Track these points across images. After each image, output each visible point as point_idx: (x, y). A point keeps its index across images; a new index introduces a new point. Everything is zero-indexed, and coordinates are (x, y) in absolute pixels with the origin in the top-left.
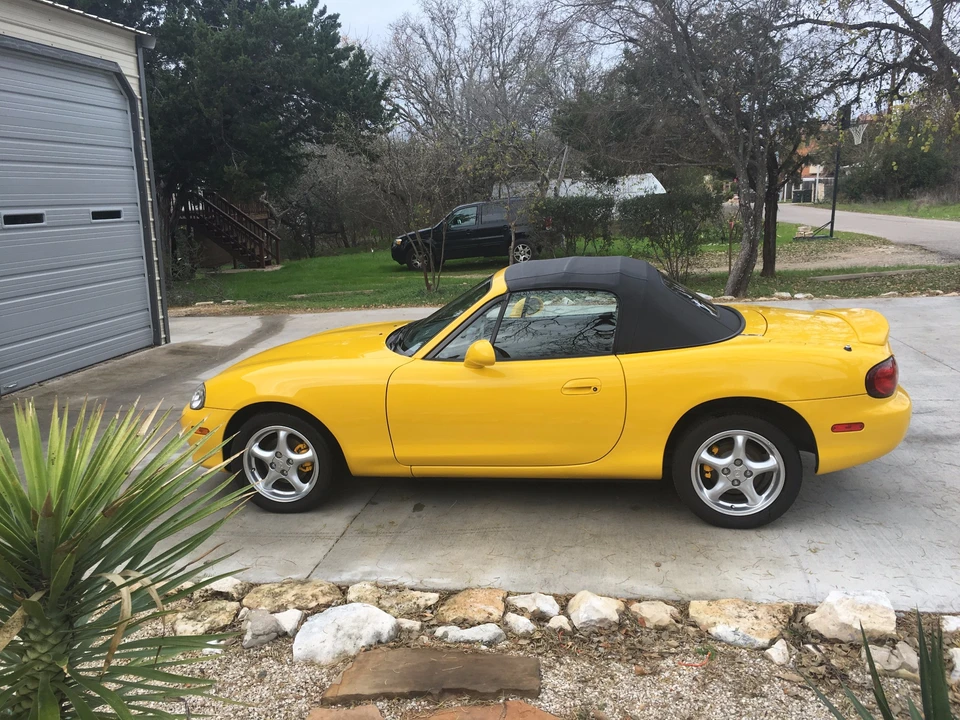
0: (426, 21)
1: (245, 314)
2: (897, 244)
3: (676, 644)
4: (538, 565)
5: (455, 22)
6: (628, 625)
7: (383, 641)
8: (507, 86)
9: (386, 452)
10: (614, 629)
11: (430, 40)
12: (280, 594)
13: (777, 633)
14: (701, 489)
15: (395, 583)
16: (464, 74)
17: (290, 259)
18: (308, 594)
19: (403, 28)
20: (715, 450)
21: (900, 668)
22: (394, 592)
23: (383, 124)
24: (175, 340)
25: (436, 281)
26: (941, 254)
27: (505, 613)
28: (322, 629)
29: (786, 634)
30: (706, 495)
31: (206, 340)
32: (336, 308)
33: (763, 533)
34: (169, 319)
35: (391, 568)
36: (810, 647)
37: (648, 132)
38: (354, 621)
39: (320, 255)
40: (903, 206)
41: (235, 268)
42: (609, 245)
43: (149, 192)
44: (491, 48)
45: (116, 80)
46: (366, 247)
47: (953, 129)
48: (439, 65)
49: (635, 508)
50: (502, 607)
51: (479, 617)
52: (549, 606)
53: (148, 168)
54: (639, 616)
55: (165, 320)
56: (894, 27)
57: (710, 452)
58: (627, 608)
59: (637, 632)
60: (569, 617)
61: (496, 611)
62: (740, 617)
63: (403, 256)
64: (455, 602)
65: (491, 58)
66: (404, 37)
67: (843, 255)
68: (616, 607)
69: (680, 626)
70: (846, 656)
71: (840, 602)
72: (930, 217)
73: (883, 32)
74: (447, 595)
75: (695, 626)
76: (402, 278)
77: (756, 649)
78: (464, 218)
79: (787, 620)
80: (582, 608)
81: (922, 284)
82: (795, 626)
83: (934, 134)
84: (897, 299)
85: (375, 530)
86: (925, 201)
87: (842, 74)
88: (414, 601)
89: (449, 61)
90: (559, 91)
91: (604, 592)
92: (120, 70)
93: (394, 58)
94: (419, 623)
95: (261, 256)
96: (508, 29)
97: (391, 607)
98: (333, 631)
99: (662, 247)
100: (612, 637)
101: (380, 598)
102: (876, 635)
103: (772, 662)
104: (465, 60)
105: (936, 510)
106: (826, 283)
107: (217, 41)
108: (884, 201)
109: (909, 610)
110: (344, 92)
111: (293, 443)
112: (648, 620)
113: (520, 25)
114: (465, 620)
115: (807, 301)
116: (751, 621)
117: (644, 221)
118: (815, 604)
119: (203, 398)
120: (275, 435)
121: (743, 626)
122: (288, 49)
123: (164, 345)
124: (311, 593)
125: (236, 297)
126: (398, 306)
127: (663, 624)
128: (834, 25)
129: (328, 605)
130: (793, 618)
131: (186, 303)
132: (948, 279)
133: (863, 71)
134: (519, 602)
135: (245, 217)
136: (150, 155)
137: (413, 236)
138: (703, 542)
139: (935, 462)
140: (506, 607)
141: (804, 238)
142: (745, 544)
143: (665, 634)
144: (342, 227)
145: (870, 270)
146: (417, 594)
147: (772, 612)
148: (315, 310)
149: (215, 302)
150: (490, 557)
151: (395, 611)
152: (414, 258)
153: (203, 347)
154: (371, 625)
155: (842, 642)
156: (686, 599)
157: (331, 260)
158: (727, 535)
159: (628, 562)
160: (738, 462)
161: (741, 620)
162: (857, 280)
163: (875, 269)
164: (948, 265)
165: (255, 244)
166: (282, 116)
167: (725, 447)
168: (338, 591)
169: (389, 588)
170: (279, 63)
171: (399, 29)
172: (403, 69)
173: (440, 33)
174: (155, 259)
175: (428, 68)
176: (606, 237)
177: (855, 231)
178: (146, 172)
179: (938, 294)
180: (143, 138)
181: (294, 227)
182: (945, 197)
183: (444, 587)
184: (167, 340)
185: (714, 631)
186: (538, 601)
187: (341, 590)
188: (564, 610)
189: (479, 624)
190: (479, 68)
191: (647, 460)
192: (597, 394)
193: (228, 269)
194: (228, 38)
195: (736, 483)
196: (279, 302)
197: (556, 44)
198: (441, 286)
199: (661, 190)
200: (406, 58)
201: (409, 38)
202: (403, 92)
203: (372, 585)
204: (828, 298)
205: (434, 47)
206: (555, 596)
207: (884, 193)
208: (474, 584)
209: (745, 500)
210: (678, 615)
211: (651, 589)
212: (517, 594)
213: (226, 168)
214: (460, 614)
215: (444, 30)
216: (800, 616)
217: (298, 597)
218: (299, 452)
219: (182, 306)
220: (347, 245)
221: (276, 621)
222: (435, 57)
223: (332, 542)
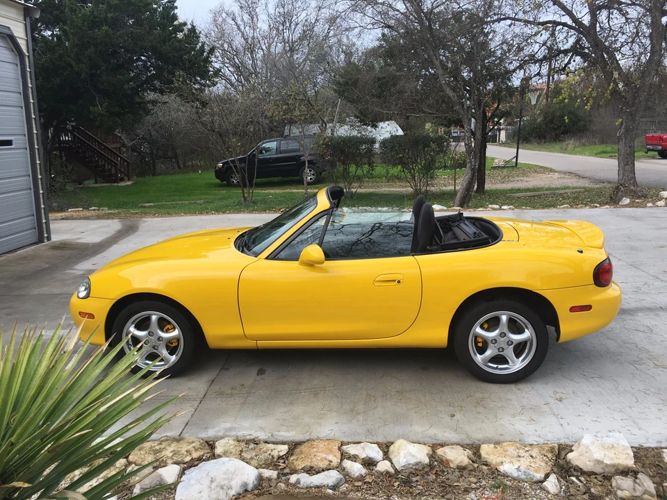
0: (236, 9)
1: (108, 218)
2: (560, 172)
3: (475, 480)
4: (360, 417)
5: (257, 10)
6: (436, 465)
7: (249, 490)
8: (295, 57)
9: (237, 330)
10: (426, 470)
11: (239, 22)
12: (160, 451)
13: (549, 469)
14: (476, 355)
15: (252, 437)
16: (264, 47)
17: (137, 177)
18: (183, 451)
19: (220, 13)
20: (486, 326)
21: (644, 494)
22: (252, 446)
23: (210, 80)
24: (55, 238)
25: (251, 195)
26: (590, 179)
27: (342, 460)
28: (198, 481)
29: (555, 470)
30: (479, 358)
31: (79, 238)
32: (177, 214)
33: (521, 386)
34: (50, 222)
35: (246, 424)
36: (574, 479)
37: (401, 92)
38: (225, 474)
39: (160, 174)
40: (558, 146)
41: (96, 183)
42: (373, 170)
43: (34, 126)
44: (283, 30)
45: (9, 41)
46: (194, 169)
47: (606, 95)
48: (246, 40)
49: (424, 369)
50: (339, 455)
51: (323, 465)
52: (375, 452)
53: (34, 108)
54: (444, 459)
55: (47, 224)
56: (565, 25)
57: (482, 327)
58: (434, 452)
59: (444, 471)
60: (391, 461)
61: (335, 458)
62: (520, 457)
63: (224, 176)
64: (302, 453)
65: (283, 37)
66: (220, 19)
67: (525, 179)
68: (426, 452)
69: (476, 465)
70: (602, 485)
71: (593, 443)
72: (575, 154)
73: (558, 28)
74: (294, 446)
75: (486, 465)
76: (224, 192)
77: (535, 483)
78: (267, 150)
79: (554, 458)
80: (402, 454)
81: (583, 199)
82: (560, 462)
83: (593, 98)
84: (569, 210)
85: (230, 392)
86: (571, 143)
87: (529, 56)
88: (269, 452)
89: (253, 38)
90: (333, 62)
91: (414, 439)
92: (12, 32)
93: (213, 34)
94: (276, 472)
95: (116, 174)
96: (295, 17)
97: (252, 458)
98: (209, 483)
99: (410, 172)
100: (426, 476)
101: (241, 451)
102: (621, 468)
103: (548, 492)
104: (264, 37)
105: (636, 366)
106: (519, 198)
107: (85, 15)
108: (545, 142)
109: (638, 445)
110: (181, 57)
111: (162, 324)
112: (452, 461)
113: (304, 14)
114: (312, 467)
115: (511, 211)
116: (529, 460)
117: (398, 154)
118: (571, 444)
119: (88, 289)
120: (148, 318)
121: (524, 463)
122: (138, 23)
123: (46, 242)
124: (186, 449)
125: (100, 205)
126: (224, 212)
127: (464, 465)
128: (527, 22)
129: (200, 460)
130: (558, 456)
131: (61, 210)
132: (599, 196)
133: (544, 54)
134: (352, 450)
135: (104, 145)
136: (35, 97)
137: (233, 162)
138: (479, 395)
139: (626, 329)
140: (342, 454)
141: (499, 167)
142: (510, 396)
143: (465, 473)
144: (176, 154)
145: (547, 190)
146: (271, 446)
147: (542, 452)
148: (162, 215)
149: (84, 208)
150: (323, 412)
151: (254, 462)
152: (232, 177)
153: (78, 244)
154: (238, 477)
155: (596, 474)
156: (477, 443)
157: (169, 178)
158: (494, 388)
159: (428, 413)
160: (503, 335)
161: (521, 459)
162: (539, 196)
163: (549, 189)
164: (598, 186)
165: (112, 166)
166: (133, 72)
167: (493, 324)
168: (207, 447)
169: (248, 442)
170: (132, 33)
171: (216, 14)
172: (220, 42)
173: (246, 17)
174: (40, 177)
175: (238, 42)
176: (370, 164)
177: (531, 163)
178: (32, 111)
179: (596, 207)
180: (30, 85)
181: (140, 153)
182: (584, 141)
183: (291, 439)
184: (49, 238)
185: (502, 469)
186: (367, 449)
187: (209, 445)
188: (386, 456)
189: (323, 470)
190: (275, 44)
191: (436, 334)
192: (401, 285)
193: (90, 183)
194: (92, 12)
195: (501, 350)
196: (132, 208)
197: (329, 29)
198: (253, 199)
199: (400, 132)
200: (222, 34)
201: (224, 20)
202: (220, 58)
203: (234, 440)
204: (524, 209)
205: (242, 28)
206: (378, 443)
207: (545, 137)
208: (314, 436)
209: (506, 362)
210: (473, 456)
211: (449, 435)
212: (348, 443)
213: (91, 108)
214: (307, 463)
215: (249, 15)
216: (563, 454)
217: (175, 453)
218: (167, 331)
219: (58, 212)
220: (179, 168)
221: (160, 476)
222: (243, 35)
223: (196, 404)
